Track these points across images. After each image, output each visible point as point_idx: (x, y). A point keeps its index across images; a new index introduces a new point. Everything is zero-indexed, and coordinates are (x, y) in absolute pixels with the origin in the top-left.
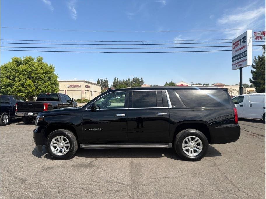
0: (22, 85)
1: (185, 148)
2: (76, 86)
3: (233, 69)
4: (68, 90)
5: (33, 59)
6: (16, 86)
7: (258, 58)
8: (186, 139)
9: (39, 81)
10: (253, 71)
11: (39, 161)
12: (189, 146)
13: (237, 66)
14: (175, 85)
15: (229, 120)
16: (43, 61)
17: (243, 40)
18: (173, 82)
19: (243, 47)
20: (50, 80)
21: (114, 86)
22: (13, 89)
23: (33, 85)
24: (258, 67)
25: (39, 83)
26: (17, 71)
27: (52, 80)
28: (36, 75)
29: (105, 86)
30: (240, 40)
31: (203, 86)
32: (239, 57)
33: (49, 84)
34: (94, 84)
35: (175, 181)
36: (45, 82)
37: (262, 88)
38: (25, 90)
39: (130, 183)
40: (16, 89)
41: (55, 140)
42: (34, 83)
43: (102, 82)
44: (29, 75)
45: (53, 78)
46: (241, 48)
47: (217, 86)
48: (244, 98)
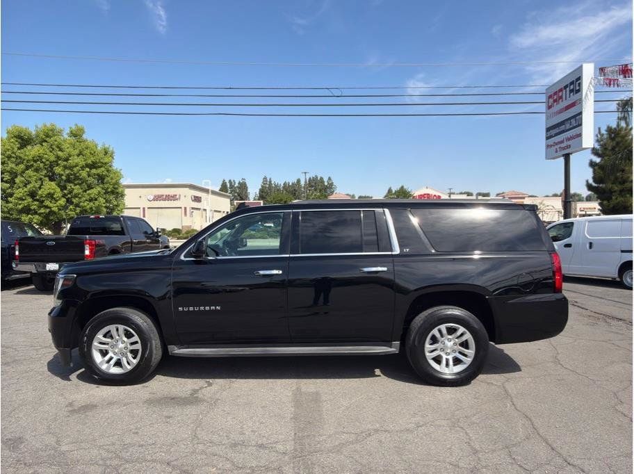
0: (32, 195)
1: (432, 354)
2: (169, 198)
3: (548, 157)
4: (149, 208)
5: (60, 132)
6: (16, 198)
7: (607, 131)
8: (435, 332)
9: (75, 185)
10: (595, 163)
11: (63, 389)
12: (442, 350)
13: (558, 150)
14: (410, 195)
15: (539, 282)
16: (84, 136)
17: (572, 87)
18: (405, 187)
19: (573, 105)
20: (103, 183)
21: (261, 197)
22: (10, 205)
23: (60, 195)
24: (607, 152)
25: (75, 191)
26: (19, 161)
27: (108, 182)
28: (68, 172)
29: (239, 198)
30: (566, 87)
31: (477, 199)
32: (562, 128)
33: (99, 193)
34: (214, 193)
35: (406, 440)
36: (90, 187)
37: (616, 201)
38: (40, 207)
39: (290, 447)
40: (16, 204)
41: (105, 336)
42: (62, 190)
43: (232, 186)
44: (51, 171)
45: (109, 179)
46: (568, 108)
47: (510, 198)
48: (575, 228)
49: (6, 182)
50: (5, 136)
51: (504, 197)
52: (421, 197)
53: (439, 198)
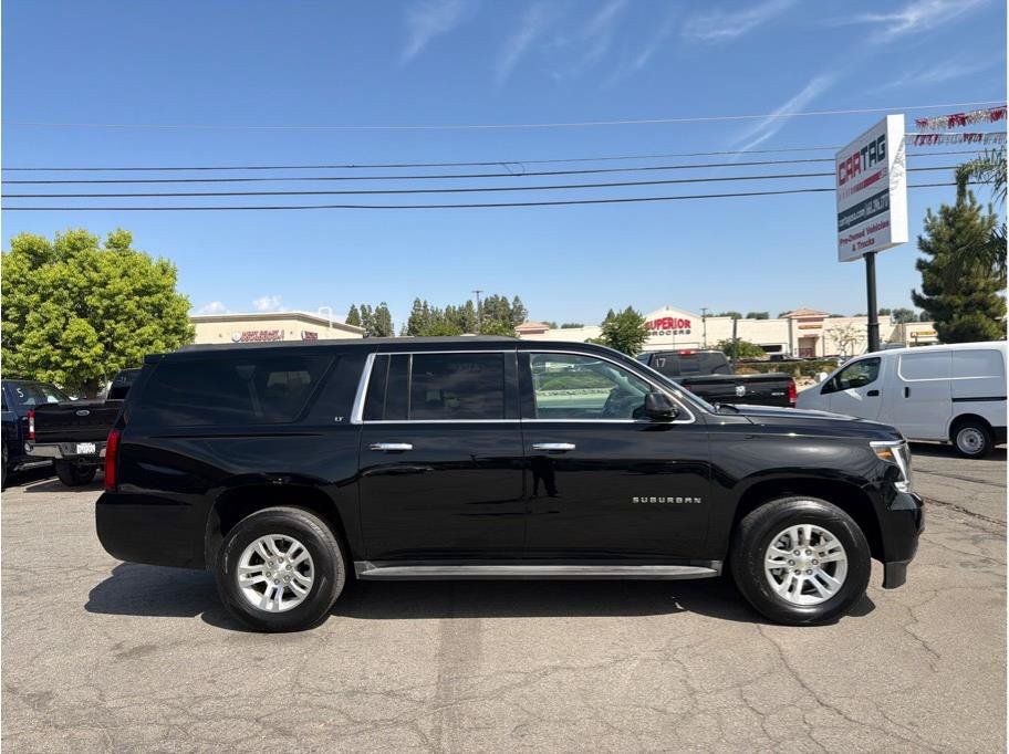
0: (52, 339)
2: (266, 336)
3: (843, 258)
5: (94, 241)
6: (28, 346)
7: (940, 213)
9: (117, 322)
10: (925, 263)
11: (107, 626)
13: (857, 247)
14: (640, 321)
16: (132, 247)
17: (873, 151)
18: (633, 308)
19: (876, 178)
20: (160, 317)
21: (412, 330)
22: (20, 355)
23: (95, 338)
24: (943, 246)
25: (118, 332)
26: (31, 288)
27: (169, 315)
28: (106, 302)
29: (377, 333)
30: (864, 151)
32: (862, 213)
33: (155, 331)
34: (337, 326)
35: (597, 680)
36: (140, 324)
37: (959, 322)
38: (64, 358)
39: (430, 693)
40: (27, 355)
42: (98, 330)
43: (365, 315)
44: (80, 302)
45: (169, 310)
46: (869, 182)
47: (800, 320)
48: (883, 366)
49: (13, 321)
50: (9, 250)
51: (790, 320)
52: (659, 322)
53: (687, 323)
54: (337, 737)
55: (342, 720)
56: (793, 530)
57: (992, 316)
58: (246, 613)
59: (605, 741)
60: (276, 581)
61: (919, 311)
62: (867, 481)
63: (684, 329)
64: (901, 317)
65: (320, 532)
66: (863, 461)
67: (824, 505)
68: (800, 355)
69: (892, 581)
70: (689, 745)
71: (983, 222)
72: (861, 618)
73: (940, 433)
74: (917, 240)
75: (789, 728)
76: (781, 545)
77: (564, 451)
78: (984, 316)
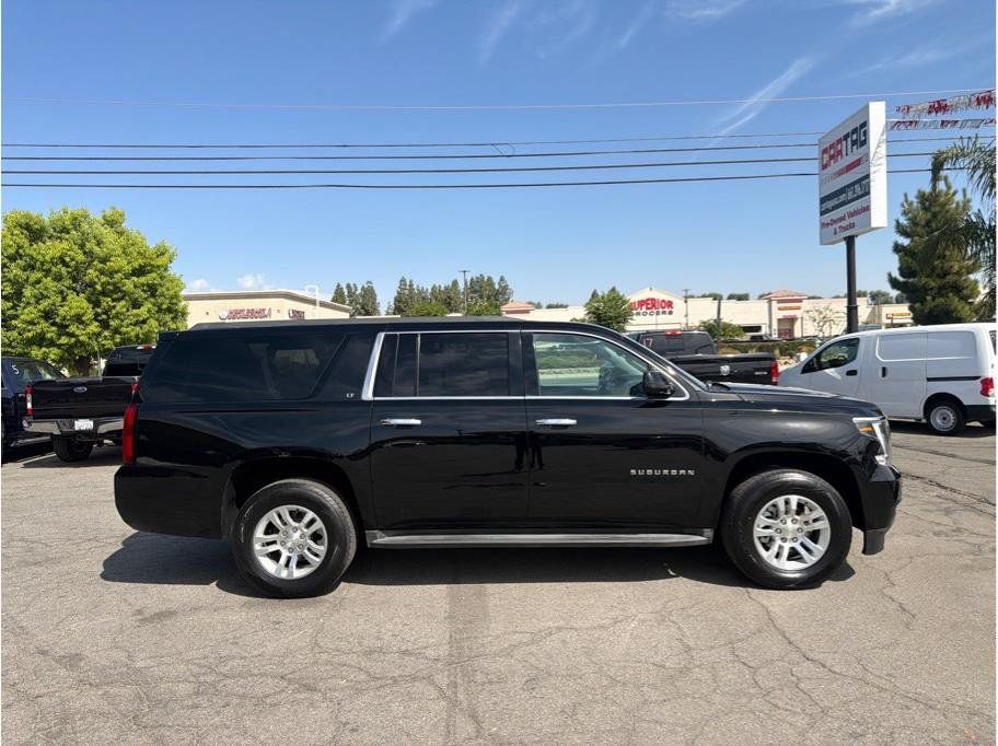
0: (48, 315)
2: (252, 314)
3: (823, 242)
6: (24, 322)
7: (917, 197)
9: (115, 300)
10: (902, 246)
11: (126, 594)
13: (838, 230)
14: (624, 302)
16: (125, 225)
17: (855, 137)
18: (617, 289)
19: (857, 163)
21: (398, 310)
22: (15, 333)
23: (92, 315)
24: (919, 229)
25: (116, 310)
27: (162, 295)
28: (104, 279)
29: (362, 311)
32: (843, 197)
33: (149, 311)
34: (323, 304)
35: (599, 639)
36: (136, 305)
37: (933, 304)
38: (59, 336)
39: (444, 651)
40: (24, 330)
42: (94, 308)
43: (351, 294)
45: (164, 289)
46: (850, 167)
47: (779, 302)
48: (862, 346)
49: (9, 298)
51: (770, 301)
52: (642, 303)
53: (670, 304)
54: (359, 691)
55: (363, 677)
56: (780, 501)
57: (965, 299)
58: (262, 580)
59: (609, 692)
60: (291, 550)
61: (894, 293)
62: (848, 455)
63: (666, 310)
64: (878, 298)
65: (332, 502)
66: (845, 436)
67: (810, 476)
68: (780, 335)
69: (871, 547)
70: (687, 695)
71: (957, 208)
72: (842, 582)
73: (915, 411)
74: (894, 223)
75: (778, 680)
76: (769, 514)
77: (566, 426)
78: (957, 299)
